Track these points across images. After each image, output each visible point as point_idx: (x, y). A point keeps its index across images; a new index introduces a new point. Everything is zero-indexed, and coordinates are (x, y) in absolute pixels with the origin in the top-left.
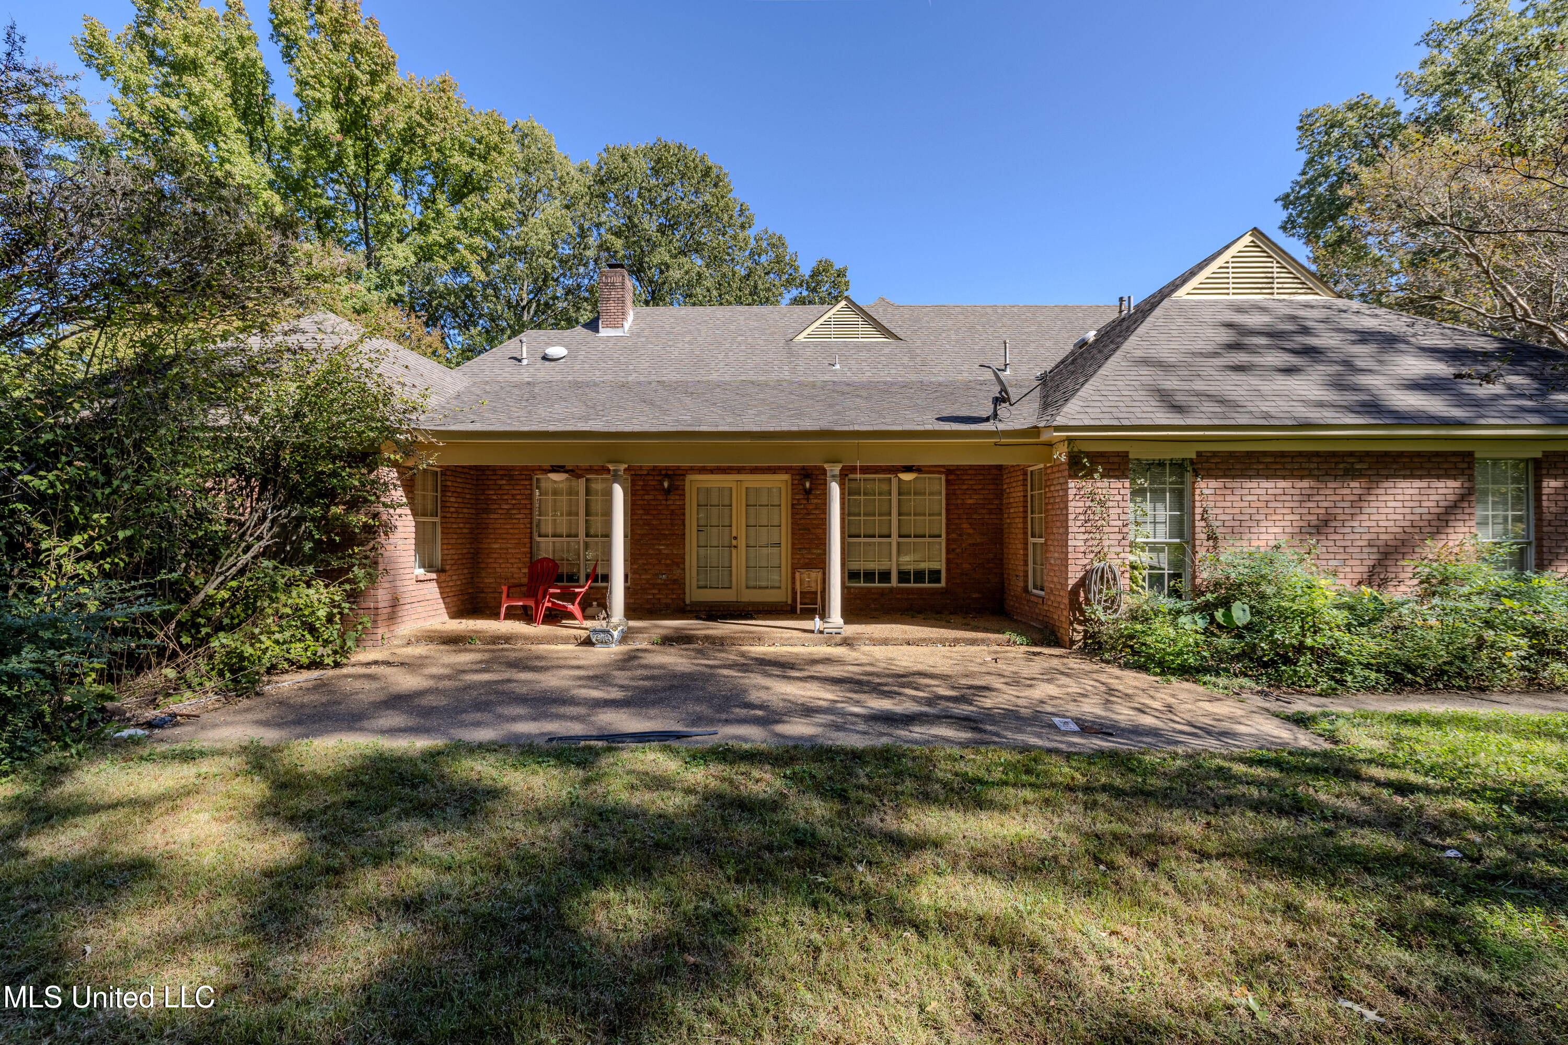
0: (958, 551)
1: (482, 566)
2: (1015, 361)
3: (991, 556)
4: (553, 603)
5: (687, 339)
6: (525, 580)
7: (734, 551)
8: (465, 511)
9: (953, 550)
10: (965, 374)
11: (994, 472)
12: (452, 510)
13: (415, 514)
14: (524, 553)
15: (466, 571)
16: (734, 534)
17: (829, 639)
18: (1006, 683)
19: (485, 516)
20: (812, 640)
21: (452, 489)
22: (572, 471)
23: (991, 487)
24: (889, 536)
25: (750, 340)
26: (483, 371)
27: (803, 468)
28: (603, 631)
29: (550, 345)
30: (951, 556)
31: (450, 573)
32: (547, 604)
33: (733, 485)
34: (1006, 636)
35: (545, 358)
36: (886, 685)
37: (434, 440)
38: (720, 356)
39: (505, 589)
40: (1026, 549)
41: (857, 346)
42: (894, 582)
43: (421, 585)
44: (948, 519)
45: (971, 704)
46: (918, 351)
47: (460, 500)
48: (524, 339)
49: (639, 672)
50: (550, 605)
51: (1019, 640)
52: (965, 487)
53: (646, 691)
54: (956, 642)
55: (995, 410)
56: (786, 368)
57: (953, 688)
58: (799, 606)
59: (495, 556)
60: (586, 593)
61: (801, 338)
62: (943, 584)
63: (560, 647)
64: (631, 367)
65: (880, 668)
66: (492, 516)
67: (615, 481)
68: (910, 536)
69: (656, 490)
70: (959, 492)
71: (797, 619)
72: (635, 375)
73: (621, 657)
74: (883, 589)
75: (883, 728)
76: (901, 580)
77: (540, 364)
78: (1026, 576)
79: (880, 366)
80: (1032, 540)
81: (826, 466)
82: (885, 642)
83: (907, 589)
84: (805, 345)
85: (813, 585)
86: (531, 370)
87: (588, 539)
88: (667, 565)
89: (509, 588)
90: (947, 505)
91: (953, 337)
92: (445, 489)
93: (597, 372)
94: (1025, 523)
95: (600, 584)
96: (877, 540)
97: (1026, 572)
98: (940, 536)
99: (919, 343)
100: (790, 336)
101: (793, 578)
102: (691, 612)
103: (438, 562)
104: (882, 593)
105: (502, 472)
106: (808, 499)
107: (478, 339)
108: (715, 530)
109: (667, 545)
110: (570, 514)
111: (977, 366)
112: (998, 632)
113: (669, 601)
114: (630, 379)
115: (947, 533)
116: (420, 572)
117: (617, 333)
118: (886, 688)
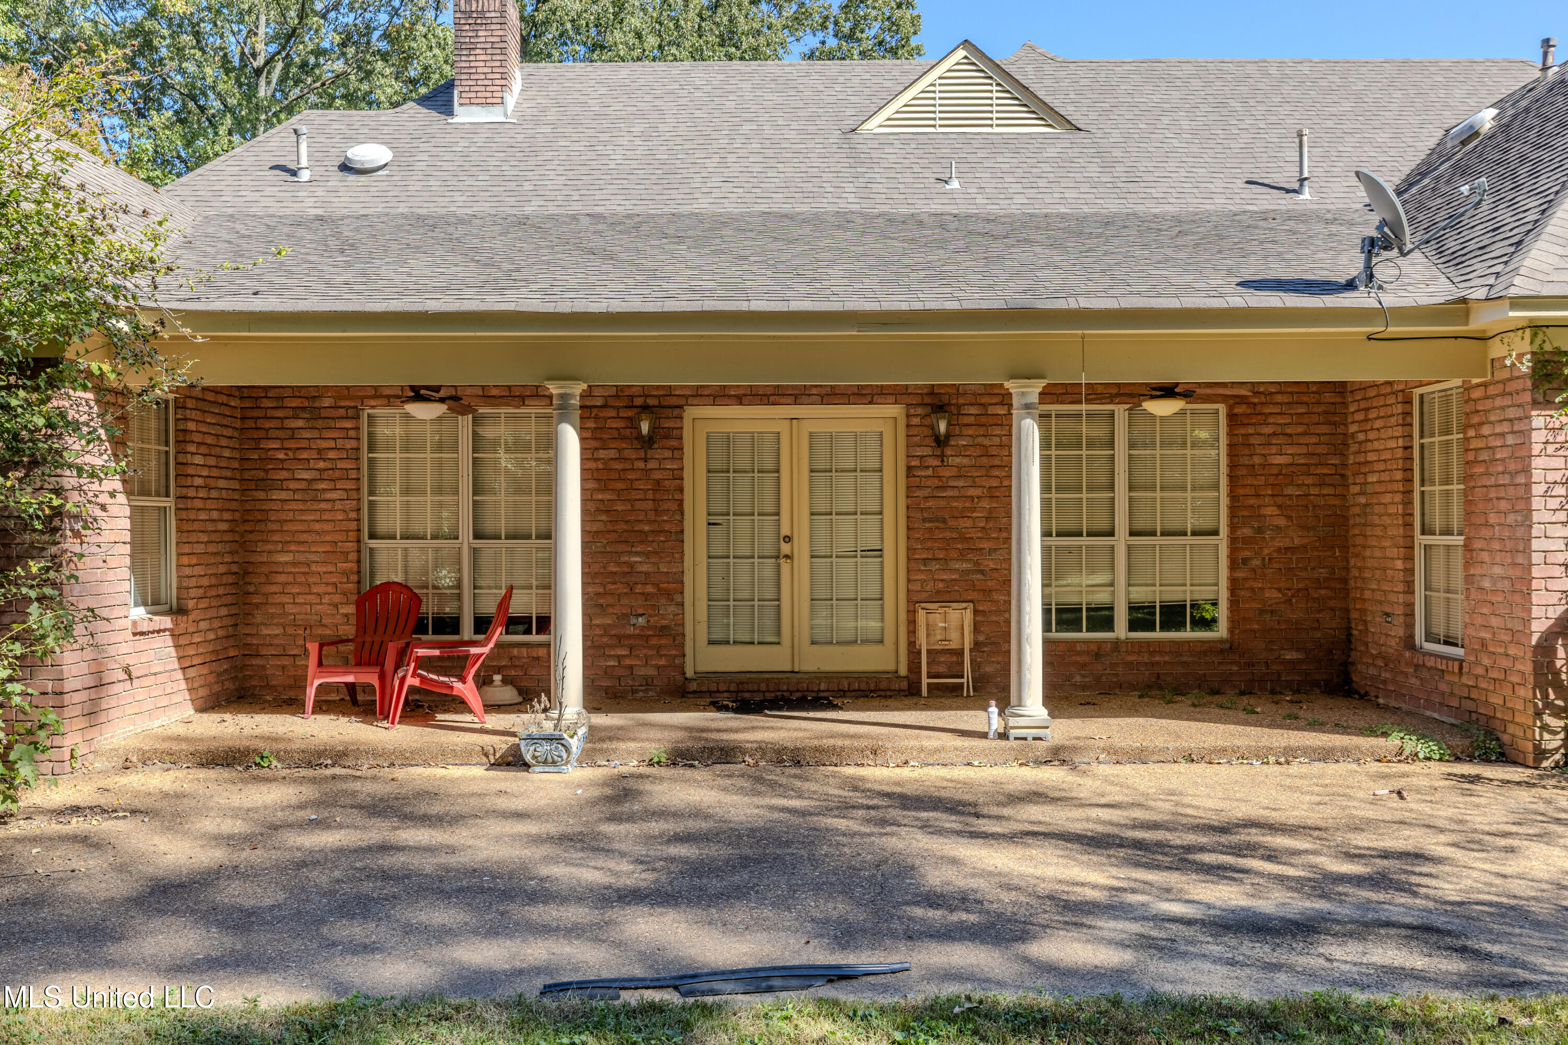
0: (1256, 563)
1: (256, 600)
2: (1319, 172)
3: (1323, 572)
4: (423, 679)
5: (637, 129)
6: (349, 630)
7: (785, 567)
8: (222, 483)
9: (1245, 561)
10: (1220, 200)
11: (1328, 397)
12: (198, 481)
13: (129, 493)
14: (344, 573)
15: (224, 611)
16: (785, 531)
17: (1021, 751)
18: (1455, 845)
19: (261, 495)
20: (984, 752)
21: (197, 438)
22: (456, 398)
23: (1324, 429)
24: (1111, 534)
25: (768, 131)
26: (218, 194)
27: (932, 391)
28: (550, 739)
29: (356, 140)
30: (1239, 575)
31: (193, 616)
32: (411, 681)
33: (783, 428)
34: (1394, 741)
35: (346, 167)
36: (1202, 849)
37: (187, 331)
38: (711, 164)
39: (313, 648)
40: (1410, 558)
41: (989, 141)
42: (1121, 630)
43: (143, 642)
44: (1233, 496)
45: (1415, 894)
46: (1117, 153)
47: (212, 461)
48: (304, 129)
49: (656, 827)
50: (416, 682)
51: (1422, 749)
52: (1268, 430)
53: (696, 869)
54: (1289, 755)
55: (1368, 267)
56: (849, 187)
57: (1350, 856)
58: (925, 681)
59: (282, 578)
60: (489, 657)
61: (872, 125)
62: (1221, 631)
63: (455, 772)
64: (527, 186)
65: (1162, 810)
66: (276, 495)
67: (563, 419)
68: (1153, 533)
69: (623, 438)
70: (1255, 440)
71: (926, 707)
72: (537, 202)
73: (596, 792)
74: (1100, 643)
75: (1260, 950)
76: (1134, 625)
77: (337, 179)
78: (1410, 615)
79: (1042, 183)
80: (1421, 540)
81: (1007, 385)
82: (1140, 756)
83: (1148, 643)
84: (882, 141)
85: (954, 635)
86: (320, 192)
87: (479, 543)
88: (646, 596)
89: (321, 646)
90: (1232, 466)
91: (1185, 124)
92: (183, 438)
93: (457, 197)
94: (1408, 503)
95: (534, 638)
96: (1084, 541)
97: (1411, 605)
98: (1215, 533)
99: (1116, 136)
100: (851, 123)
101: (912, 623)
102: (698, 693)
103: (171, 592)
104: (1098, 652)
105: (295, 403)
106: (942, 457)
107: (164, 134)
108: (744, 522)
109: (647, 555)
110: (439, 490)
111: (1240, 183)
112: (1371, 732)
113: (652, 672)
114: (528, 210)
115: (1233, 527)
116: (139, 613)
117: (493, 115)
118: (1207, 858)
